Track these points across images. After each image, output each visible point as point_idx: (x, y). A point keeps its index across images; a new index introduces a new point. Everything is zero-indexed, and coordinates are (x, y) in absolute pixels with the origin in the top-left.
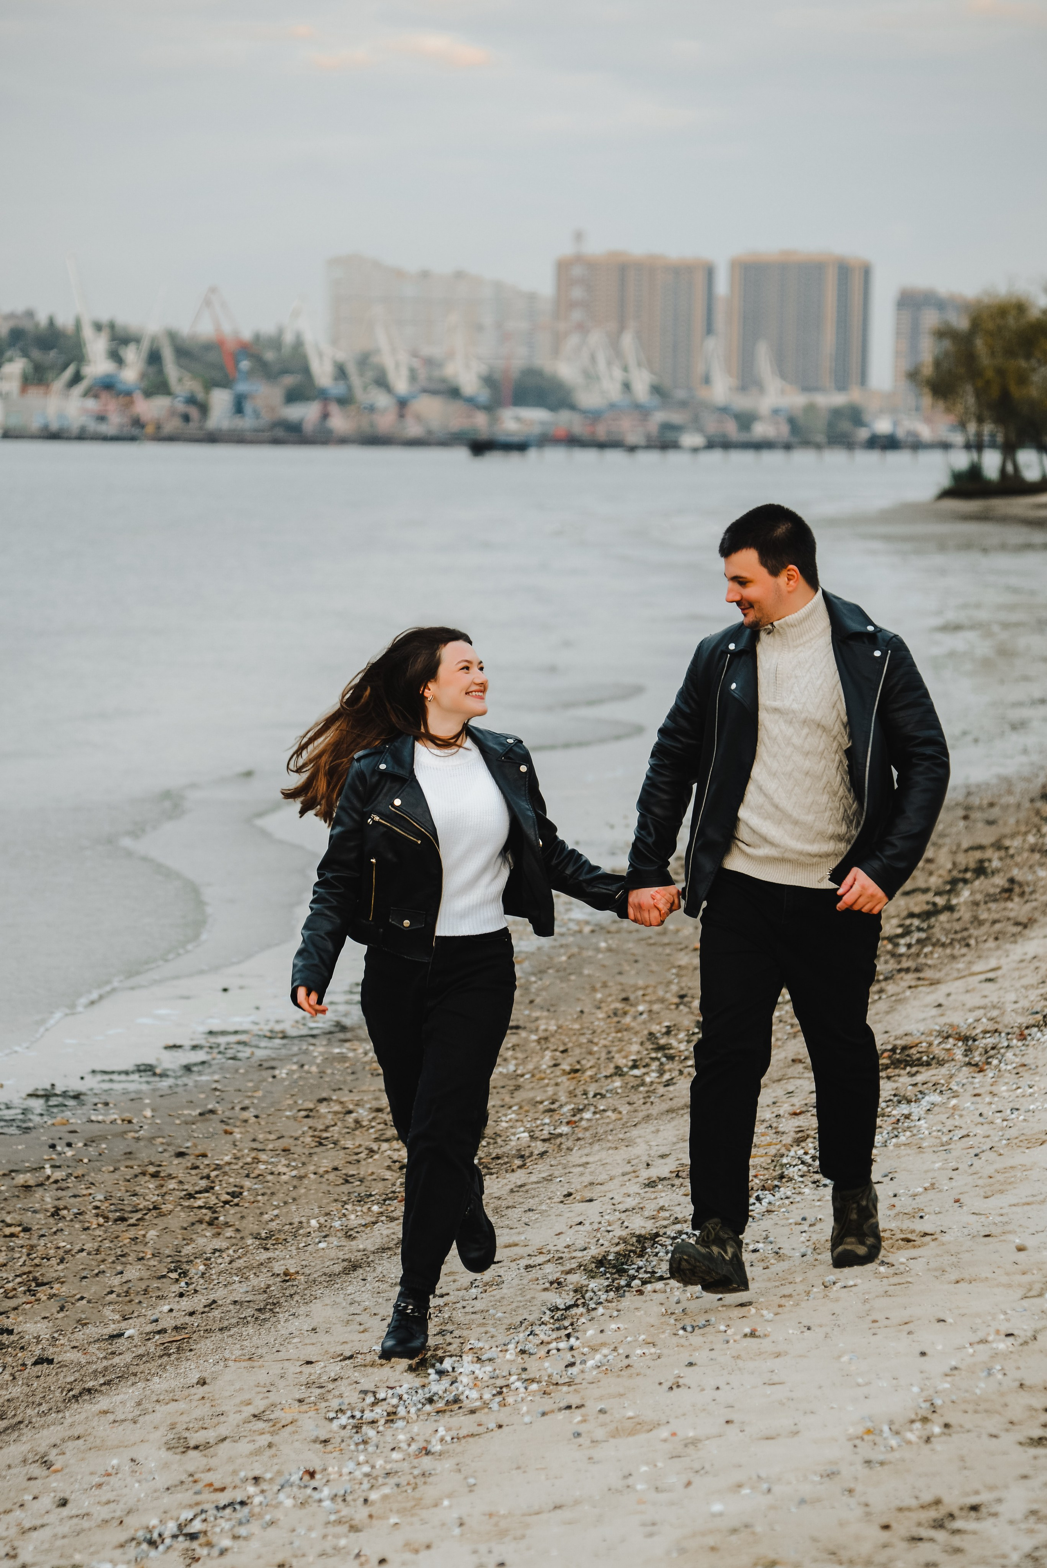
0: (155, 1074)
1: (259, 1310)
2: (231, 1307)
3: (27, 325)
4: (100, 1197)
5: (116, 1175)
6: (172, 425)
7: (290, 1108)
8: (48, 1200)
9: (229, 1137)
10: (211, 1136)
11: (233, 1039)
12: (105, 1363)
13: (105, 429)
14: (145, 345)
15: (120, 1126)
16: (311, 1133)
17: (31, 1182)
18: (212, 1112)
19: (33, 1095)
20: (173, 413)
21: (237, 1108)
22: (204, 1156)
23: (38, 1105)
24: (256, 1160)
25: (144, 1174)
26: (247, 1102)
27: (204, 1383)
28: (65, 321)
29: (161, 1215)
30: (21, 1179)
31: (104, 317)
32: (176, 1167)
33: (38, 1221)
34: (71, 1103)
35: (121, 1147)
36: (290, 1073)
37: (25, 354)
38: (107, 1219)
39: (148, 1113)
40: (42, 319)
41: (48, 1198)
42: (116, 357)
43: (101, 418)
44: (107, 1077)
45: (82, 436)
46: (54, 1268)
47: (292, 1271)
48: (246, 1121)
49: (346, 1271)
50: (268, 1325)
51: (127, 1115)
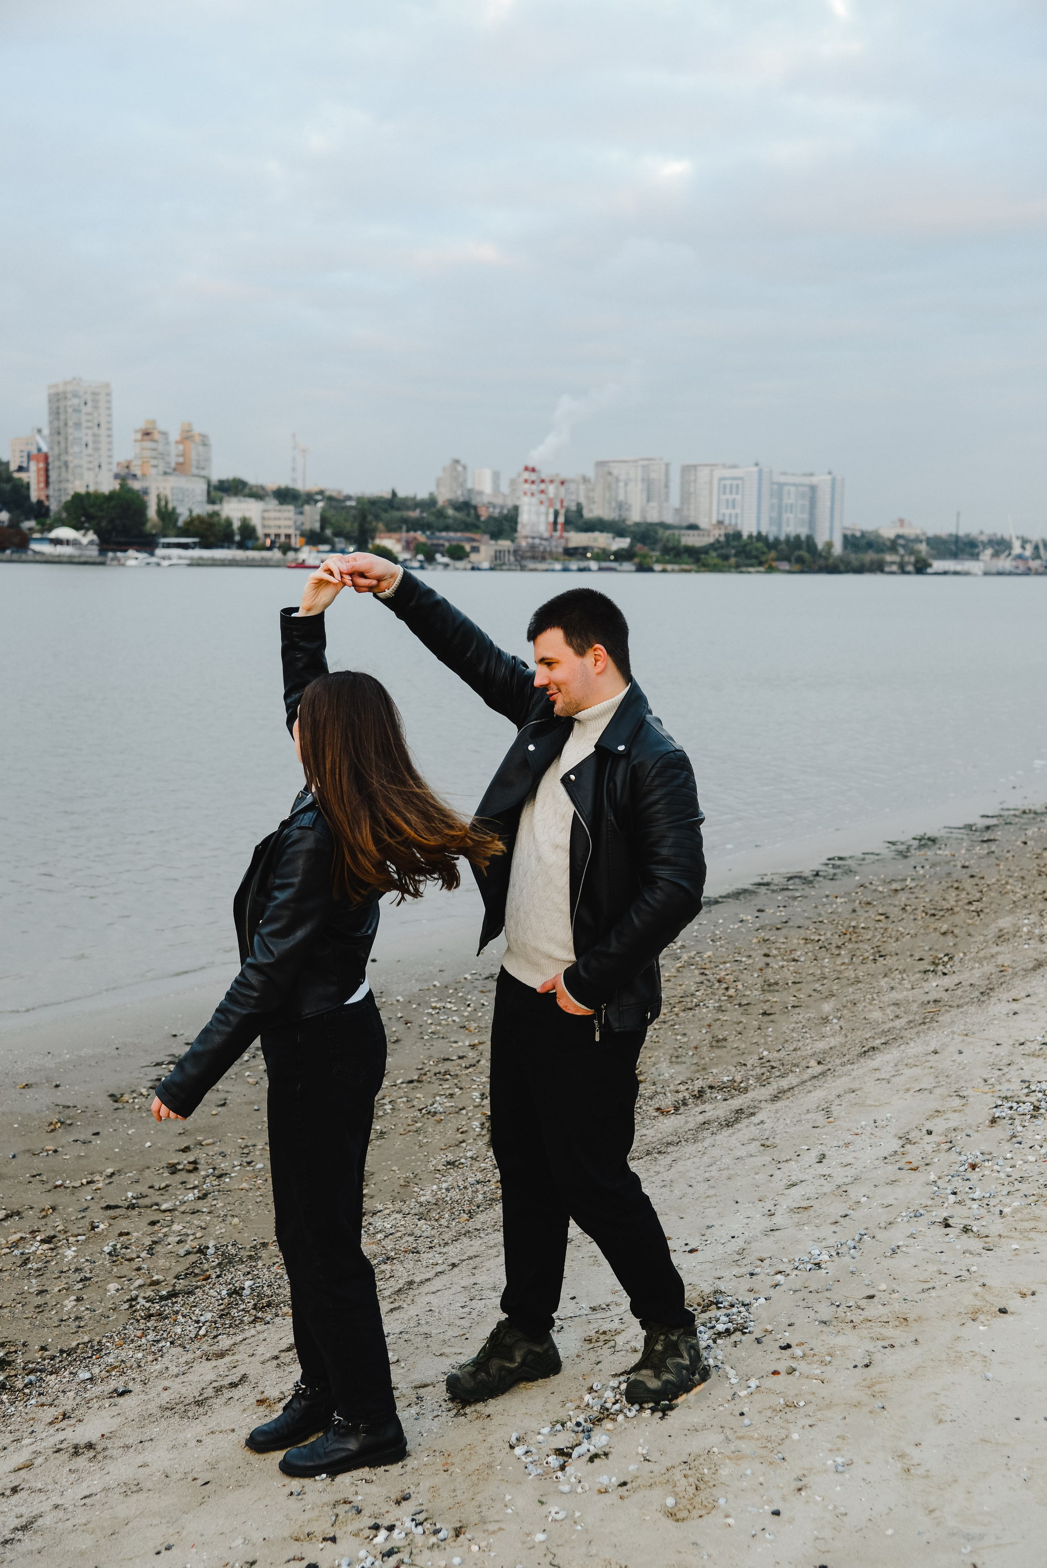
0: (971, 830)
1: (982, 993)
2: (969, 988)
3: (994, 538)
4: (927, 900)
5: (939, 887)
6: (1041, 570)
7: (1030, 852)
8: (903, 899)
9: (997, 868)
10: (989, 866)
11: (1012, 812)
12: (891, 1025)
13: (1019, 571)
14: (1033, 544)
15: (949, 858)
16: (1037, 868)
17: (899, 888)
18: (993, 852)
19: (914, 839)
20: (1042, 565)
21: (1005, 851)
22: (983, 878)
23: (916, 843)
24: (1007, 883)
25: (952, 886)
26: (1010, 848)
27: (936, 1053)
28: (1006, 536)
29: (953, 914)
30: (895, 886)
31: (1020, 534)
32: (968, 884)
33: (894, 912)
34: (930, 843)
35: (946, 869)
36: (1034, 832)
37: (993, 547)
38: (927, 914)
39: (963, 851)
40: (999, 536)
41: (903, 898)
42: (1023, 547)
43: (1017, 567)
44: (950, 830)
45: (1010, 574)
46: (892, 946)
47: (1006, 964)
48: (1007, 859)
49: (1034, 969)
50: (985, 1005)
51: (953, 852)
